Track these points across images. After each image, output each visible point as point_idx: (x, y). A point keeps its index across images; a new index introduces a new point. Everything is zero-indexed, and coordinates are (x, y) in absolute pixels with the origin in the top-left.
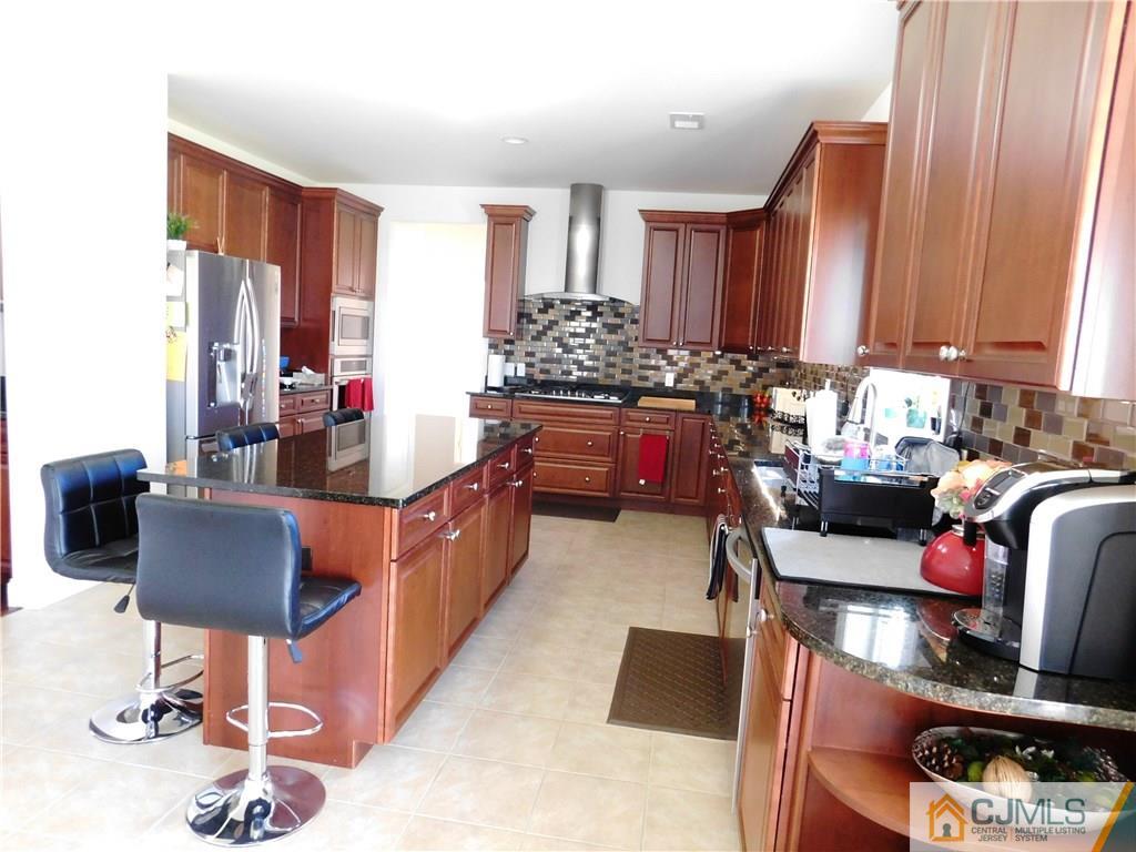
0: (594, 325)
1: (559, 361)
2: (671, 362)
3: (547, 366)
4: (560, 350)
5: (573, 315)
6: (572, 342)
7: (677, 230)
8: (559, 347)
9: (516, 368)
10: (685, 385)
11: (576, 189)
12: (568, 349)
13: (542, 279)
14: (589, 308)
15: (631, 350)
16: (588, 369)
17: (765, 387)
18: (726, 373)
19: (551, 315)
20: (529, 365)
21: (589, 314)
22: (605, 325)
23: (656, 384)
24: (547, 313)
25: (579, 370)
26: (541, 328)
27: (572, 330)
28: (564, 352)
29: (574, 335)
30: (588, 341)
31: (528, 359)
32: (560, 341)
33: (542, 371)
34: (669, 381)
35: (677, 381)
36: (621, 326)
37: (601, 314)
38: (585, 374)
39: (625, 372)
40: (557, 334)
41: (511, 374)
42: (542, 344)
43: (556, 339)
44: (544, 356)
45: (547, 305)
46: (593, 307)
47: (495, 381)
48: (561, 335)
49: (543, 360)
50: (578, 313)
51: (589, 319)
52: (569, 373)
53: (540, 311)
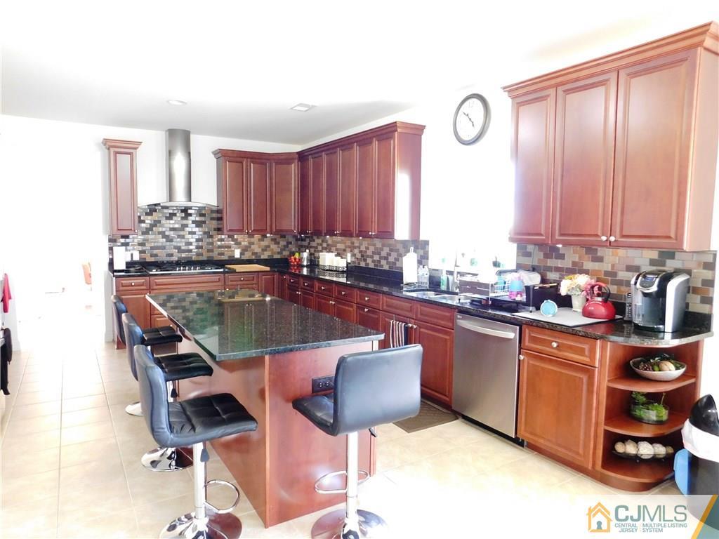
0: (187, 222)
1: (163, 248)
2: (238, 243)
3: (155, 252)
4: (163, 240)
5: (172, 216)
6: (172, 234)
7: (242, 163)
8: (163, 238)
9: (132, 255)
10: (247, 256)
11: (172, 133)
12: (169, 239)
13: (150, 191)
14: (182, 211)
15: (211, 237)
16: (184, 251)
18: (269, 246)
19: (156, 216)
20: (141, 252)
21: (182, 215)
22: (194, 222)
23: (229, 257)
24: (152, 215)
25: (178, 252)
26: (148, 226)
27: (171, 226)
28: (167, 241)
29: (173, 229)
30: (183, 233)
31: (141, 248)
32: (162, 234)
33: (151, 256)
34: (237, 254)
35: (242, 254)
36: (204, 222)
37: (190, 215)
38: (183, 255)
39: (209, 251)
40: (160, 229)
41: (129, 259)
42: (150, 237)
43: (160, 233)
44: (153, 245)
45: (152, 209)
46: (185, 210)
47: (120, 265)
48: (164, 229)
49: (152, 248)
50: (175, 214)
51: (182, 218)
52: (172, 255)
53: (147, 214)
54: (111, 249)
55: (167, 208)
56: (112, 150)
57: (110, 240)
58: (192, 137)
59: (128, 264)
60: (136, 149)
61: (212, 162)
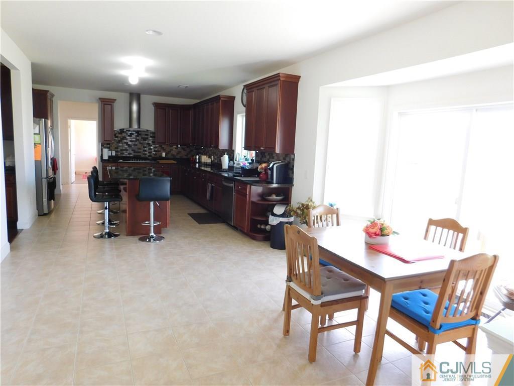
0: (138, 138)
1: (126, 150)
2: (164, 149)
3: (123, 152)
4: (127, 146)
5: (131, 135)
6: (131, 143)
7: (166, 109)
9: (112, 153)
10: (169, 156)
11: (131, 94)
12: (130, 146)
13: (120, 123)
16: (137, 152)
17: (193, 156)
18: (180, 152)
20: (116, 152)
21: (136, 134)
22: (142, 138)
23: (160, 156)
24: (122, 134)
25: (134, 153)
26: (120, 139)
29: (132, 141)
30: (136, 143)
31: (116, 150)
33: (121, 154)
34: (164, 155)
35: (166, 155)
36: (147, 138)
37: (140, 134)
38: (136, 154)
39: (149, 153)
40: (125, 141)
41: (110, 155)
42: (120, 144)
43: (125, 143)
44: (121, 148)
45: (122, 131)
46: (137, 132)
47: (106, 157)
48: (127, 141)
49: (121, 150)
50: (133, 134)
51: (136, 136)
52: (131, 154)
53: (119, 133)
54: (102, 150)
55: (129, 131)
56: (103, 103)
57: (102, 146)
58: (141, 96)
59: (109, 157)
60: (114, 102)
61: (152, 109)
